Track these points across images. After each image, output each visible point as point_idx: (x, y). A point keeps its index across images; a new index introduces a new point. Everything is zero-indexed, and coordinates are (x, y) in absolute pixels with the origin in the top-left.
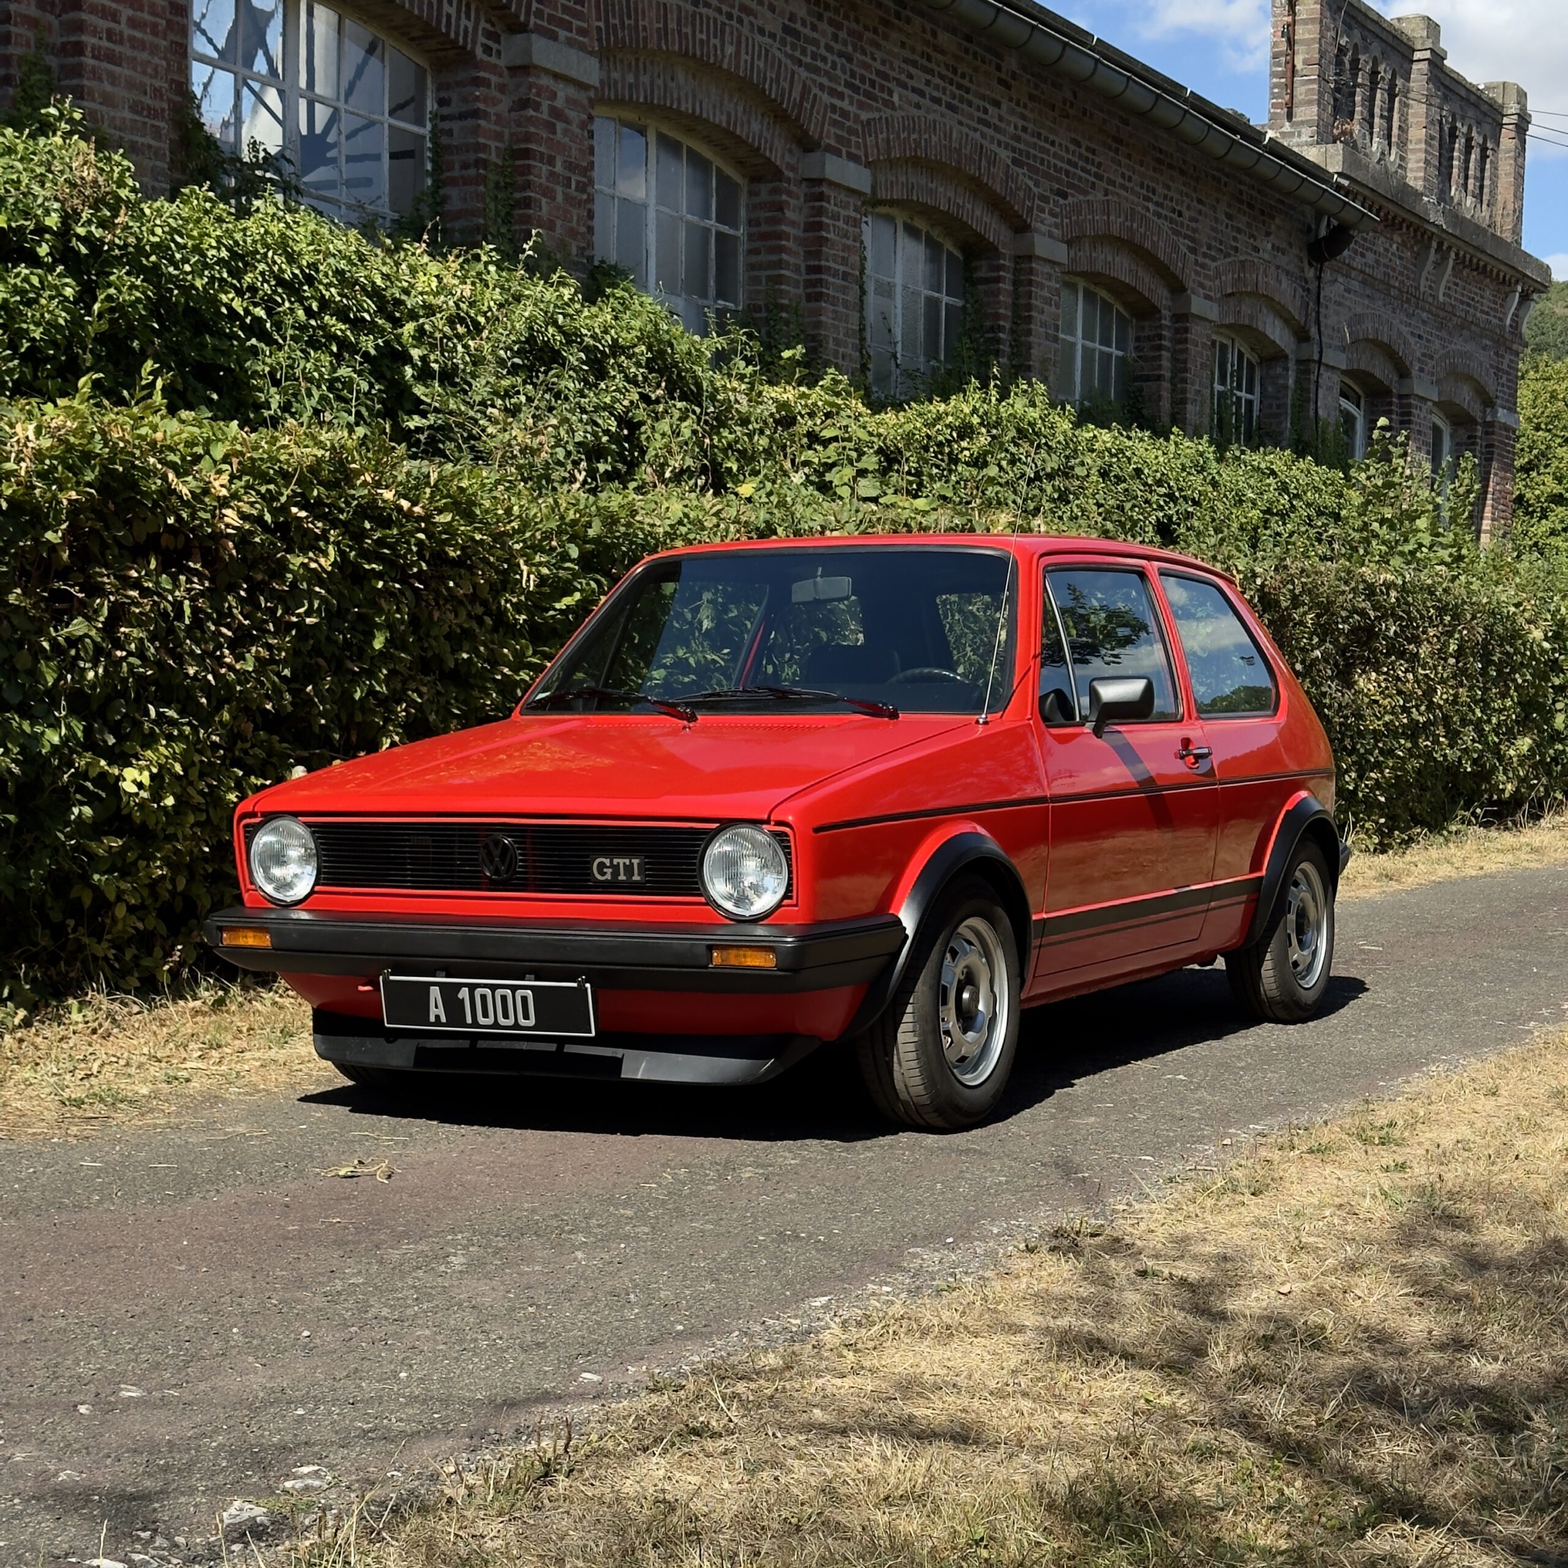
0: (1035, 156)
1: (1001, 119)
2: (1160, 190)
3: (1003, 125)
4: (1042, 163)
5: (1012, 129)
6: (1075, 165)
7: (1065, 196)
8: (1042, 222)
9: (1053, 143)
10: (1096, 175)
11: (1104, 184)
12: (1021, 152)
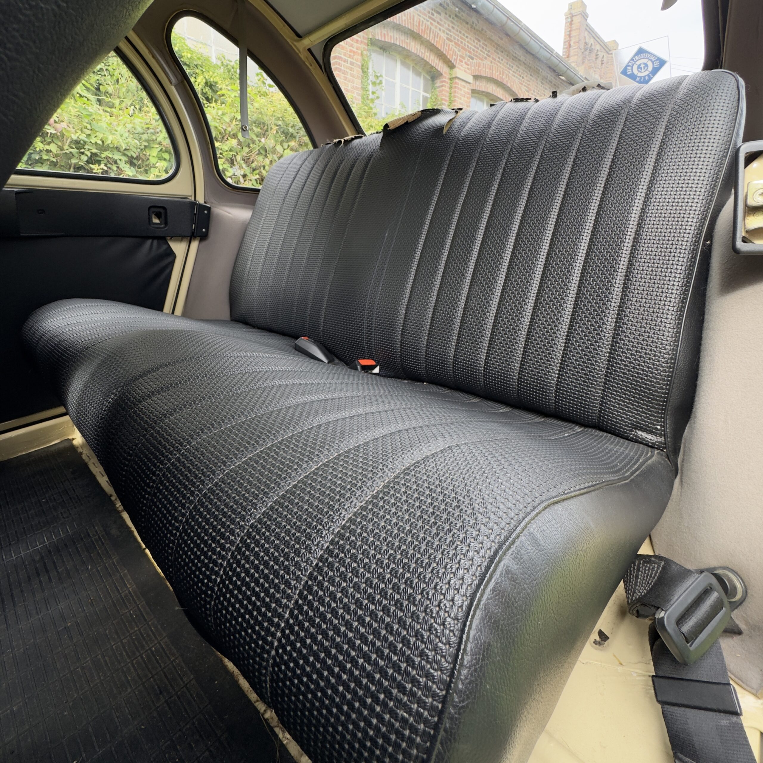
0: (458, 40)
1: (441, 20)
2: (515, 67)
3: (442, 23)
4: (462, 42)
5: (447, 25)
6: (478, 48)
7: (473, 59)
8: (461, 66)
9: (467, 37)
10: (487, 55)
11: (491, 59)
12: (451, 36)
